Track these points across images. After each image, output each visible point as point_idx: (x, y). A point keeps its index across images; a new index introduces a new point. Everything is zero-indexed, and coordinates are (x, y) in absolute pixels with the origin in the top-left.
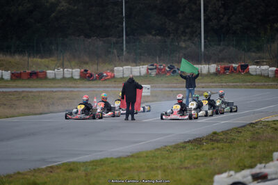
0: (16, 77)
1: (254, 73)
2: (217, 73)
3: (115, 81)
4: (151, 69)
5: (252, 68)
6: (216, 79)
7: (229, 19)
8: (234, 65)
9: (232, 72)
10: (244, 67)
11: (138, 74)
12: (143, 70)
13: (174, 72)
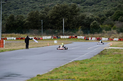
0: (17, 39)
1: (78, 38)
2: (69, 38)
3: (43, 40)
4: (52, 37)
6: (69, 39)
7: (69, 25)
8: (73, 36)
10: (76, 37)
12: (50, 37)
13: (58, 38)
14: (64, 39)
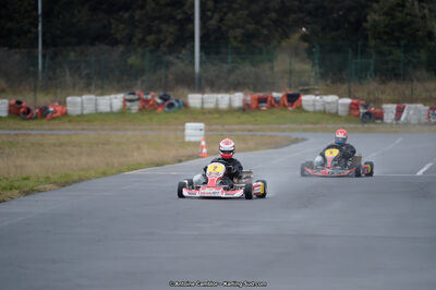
1: (310, 109)
2: (246, 108)
3: (70, 121)
4: (130, 101)
5: (306, 99)
6: (245, 117)
8: (275, 95)
9: (272, 106)
10: (293, 98)
11: (108, 109)
12: (115, 101)
13: (171, 105)
14: (210, 112)
